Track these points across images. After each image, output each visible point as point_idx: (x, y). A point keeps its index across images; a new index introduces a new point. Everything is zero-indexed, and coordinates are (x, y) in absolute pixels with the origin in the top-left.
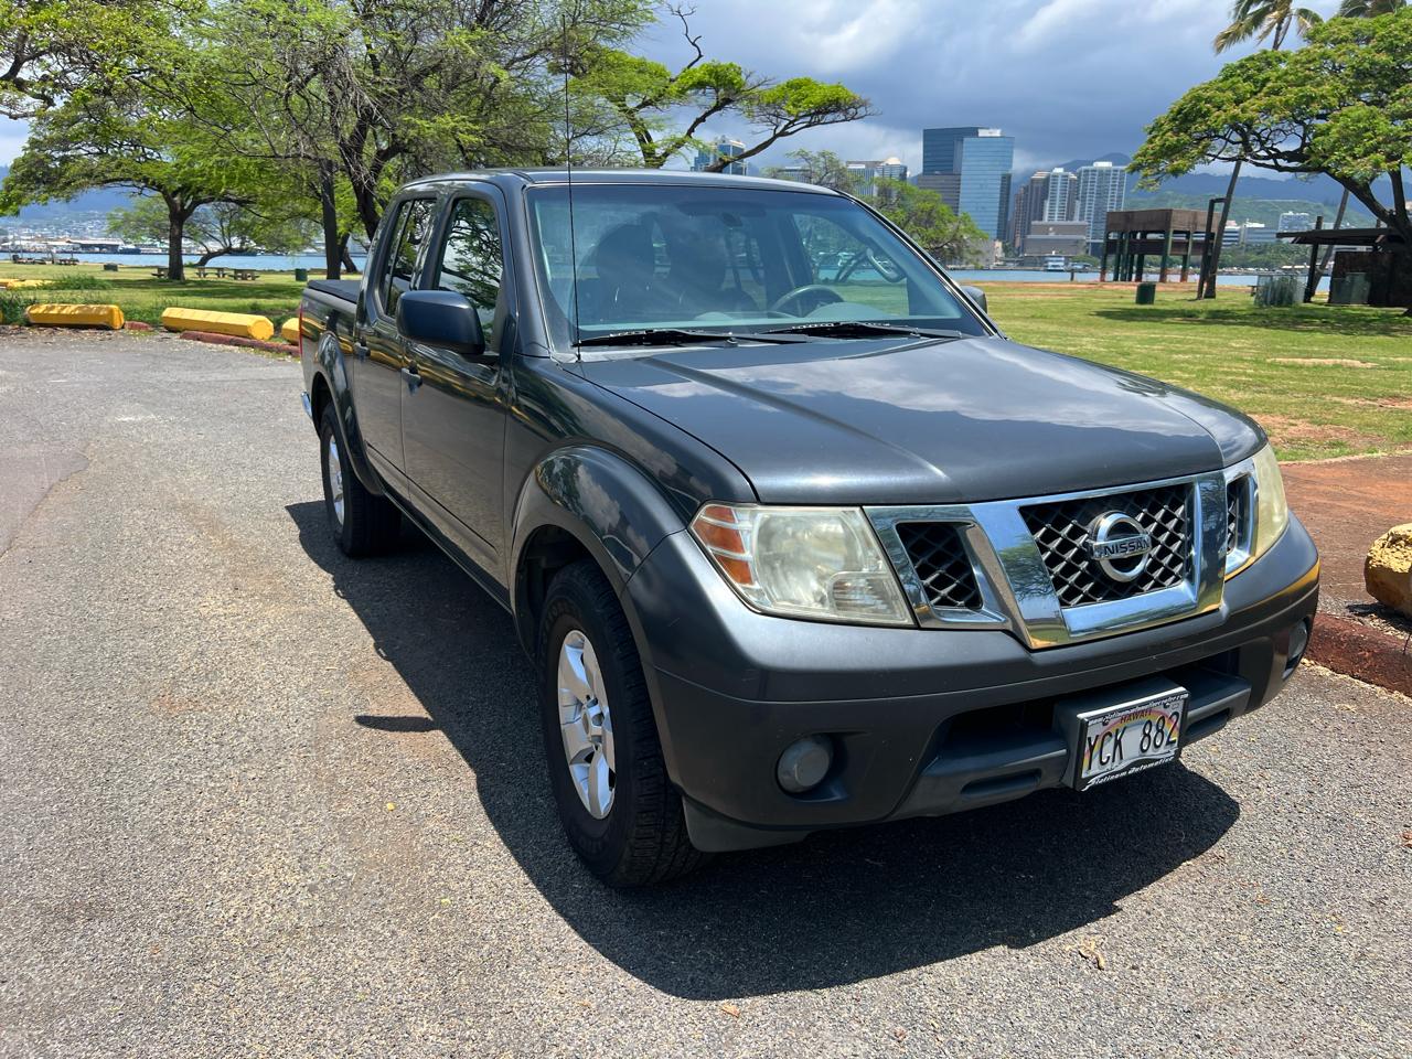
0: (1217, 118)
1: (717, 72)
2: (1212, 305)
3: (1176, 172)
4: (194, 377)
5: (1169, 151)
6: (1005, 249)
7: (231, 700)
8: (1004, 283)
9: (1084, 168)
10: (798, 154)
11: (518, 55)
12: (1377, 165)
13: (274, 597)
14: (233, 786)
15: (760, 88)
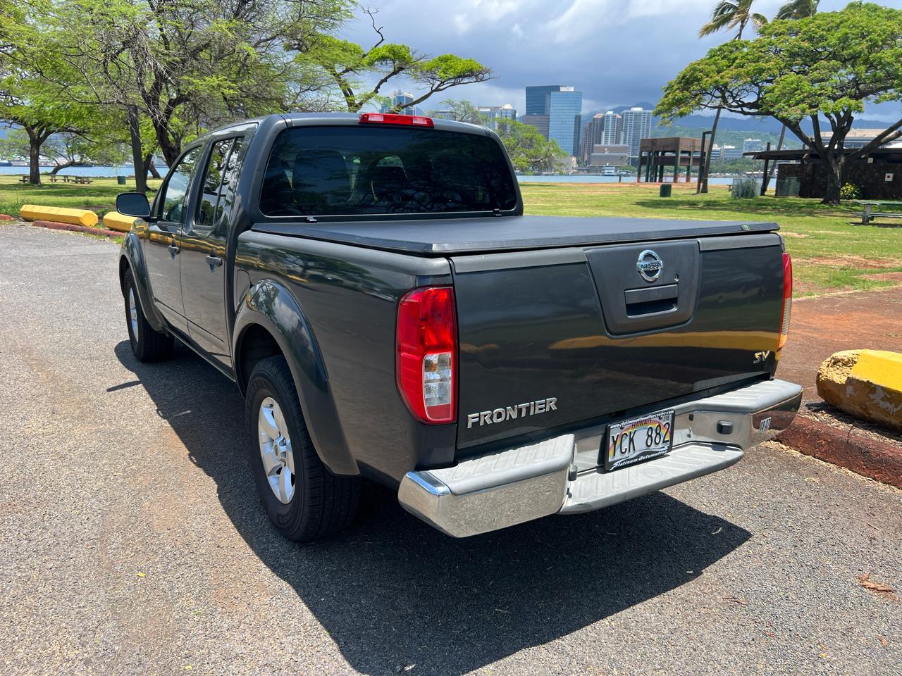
0: (706, 82)
1: (394, 51)
2: (706, 197)
3: (682, 114)
4: (40, 253)
5: (678, 102)
6: (578, 162)
7: (40, 503)
8: (578, 184)
9: (625, 111)
10: (447, 102)
11: (262, 38)
12: (803, 111)
13: (82, 418)
14: (34, 575)
15: (421, 61)
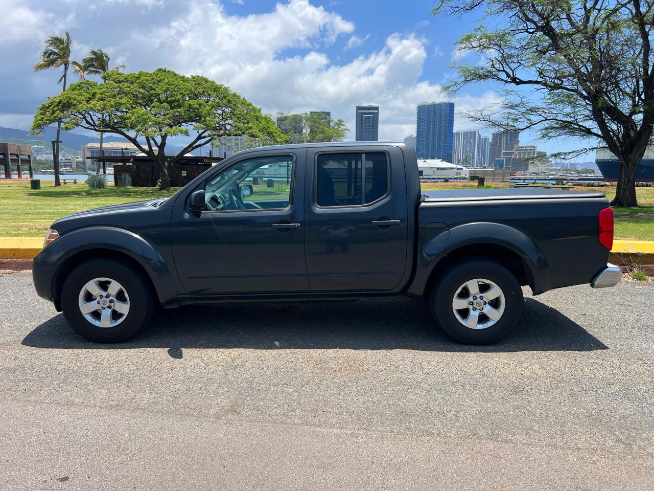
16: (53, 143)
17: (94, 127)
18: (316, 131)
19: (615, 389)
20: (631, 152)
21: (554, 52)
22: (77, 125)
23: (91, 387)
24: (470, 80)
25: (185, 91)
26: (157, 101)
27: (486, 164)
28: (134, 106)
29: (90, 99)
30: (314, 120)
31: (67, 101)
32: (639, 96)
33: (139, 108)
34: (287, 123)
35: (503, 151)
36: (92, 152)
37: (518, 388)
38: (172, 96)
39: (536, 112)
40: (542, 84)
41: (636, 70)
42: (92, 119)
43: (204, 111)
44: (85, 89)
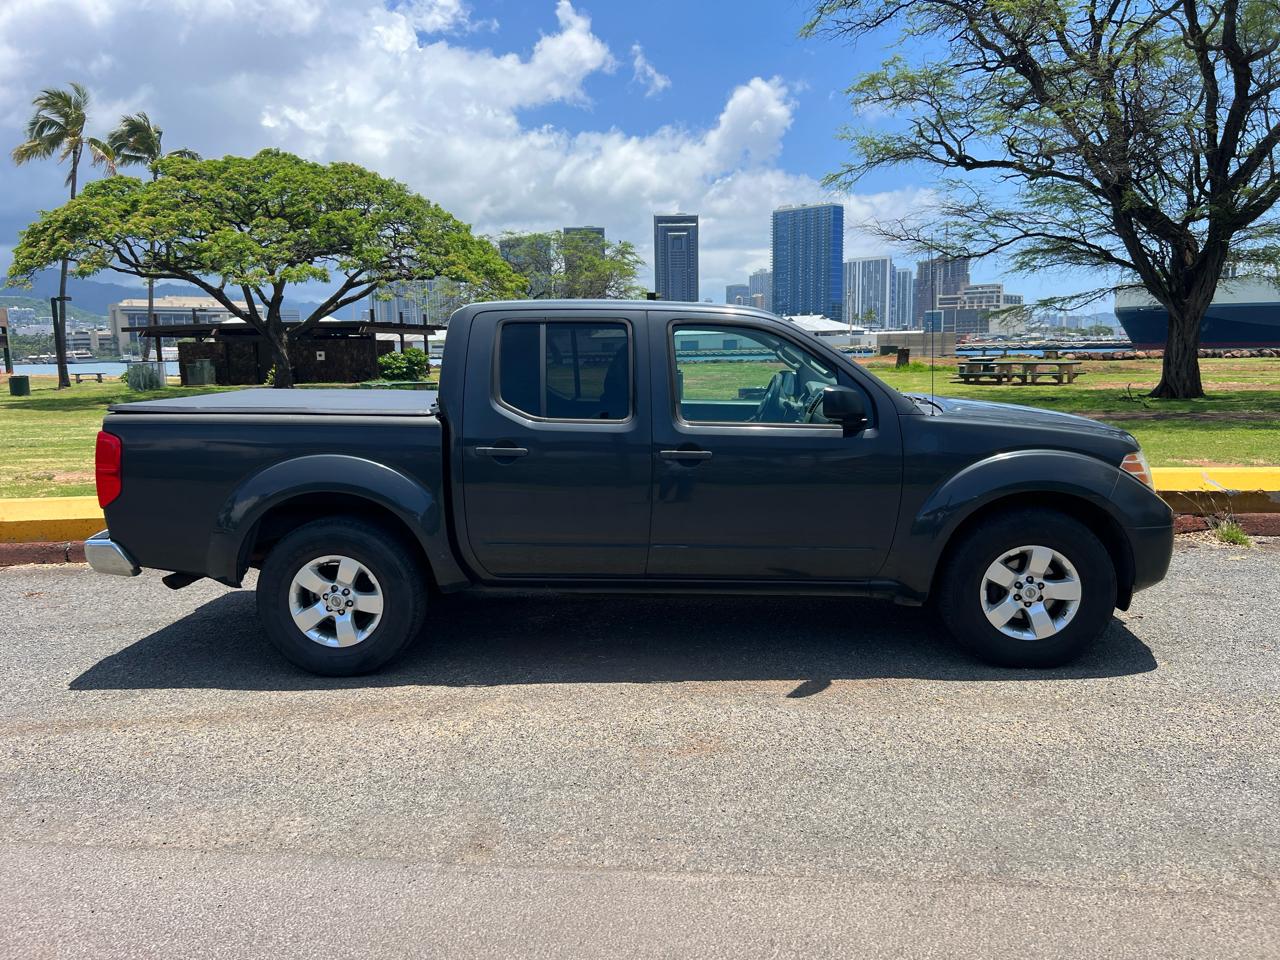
16: (54, 301)
17: (137, 268)
18: (580, 266)
19: (1221, 765)
20: (1188, 294)
21: (1037, 105)
22: (104, 266)
23: (179, 809)
24: (878, 163)
25: (319, 194)
26: (264, 215)
27: (908, 321)
28: (216, 225)
29: (127, 212)
30: (574, 244)
31: (81, 219)
32: (1201, 186)
33: (227, 228)
34: (520, 251)
35: (939, 296)
36: (131, 317)
37: (1035, 772)
38: (293, 205)
39: (1005, 220)
40: (1015, 168)
41: (1193, 137)
42: (132, 253)
43: (358, 232)
44: (115, 192)
